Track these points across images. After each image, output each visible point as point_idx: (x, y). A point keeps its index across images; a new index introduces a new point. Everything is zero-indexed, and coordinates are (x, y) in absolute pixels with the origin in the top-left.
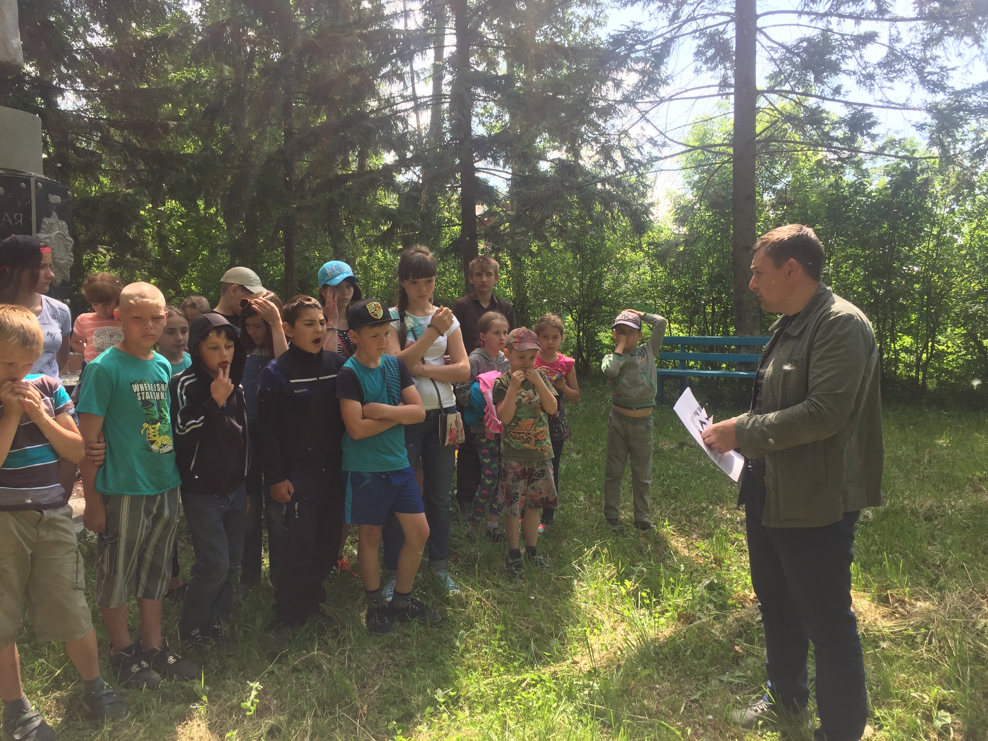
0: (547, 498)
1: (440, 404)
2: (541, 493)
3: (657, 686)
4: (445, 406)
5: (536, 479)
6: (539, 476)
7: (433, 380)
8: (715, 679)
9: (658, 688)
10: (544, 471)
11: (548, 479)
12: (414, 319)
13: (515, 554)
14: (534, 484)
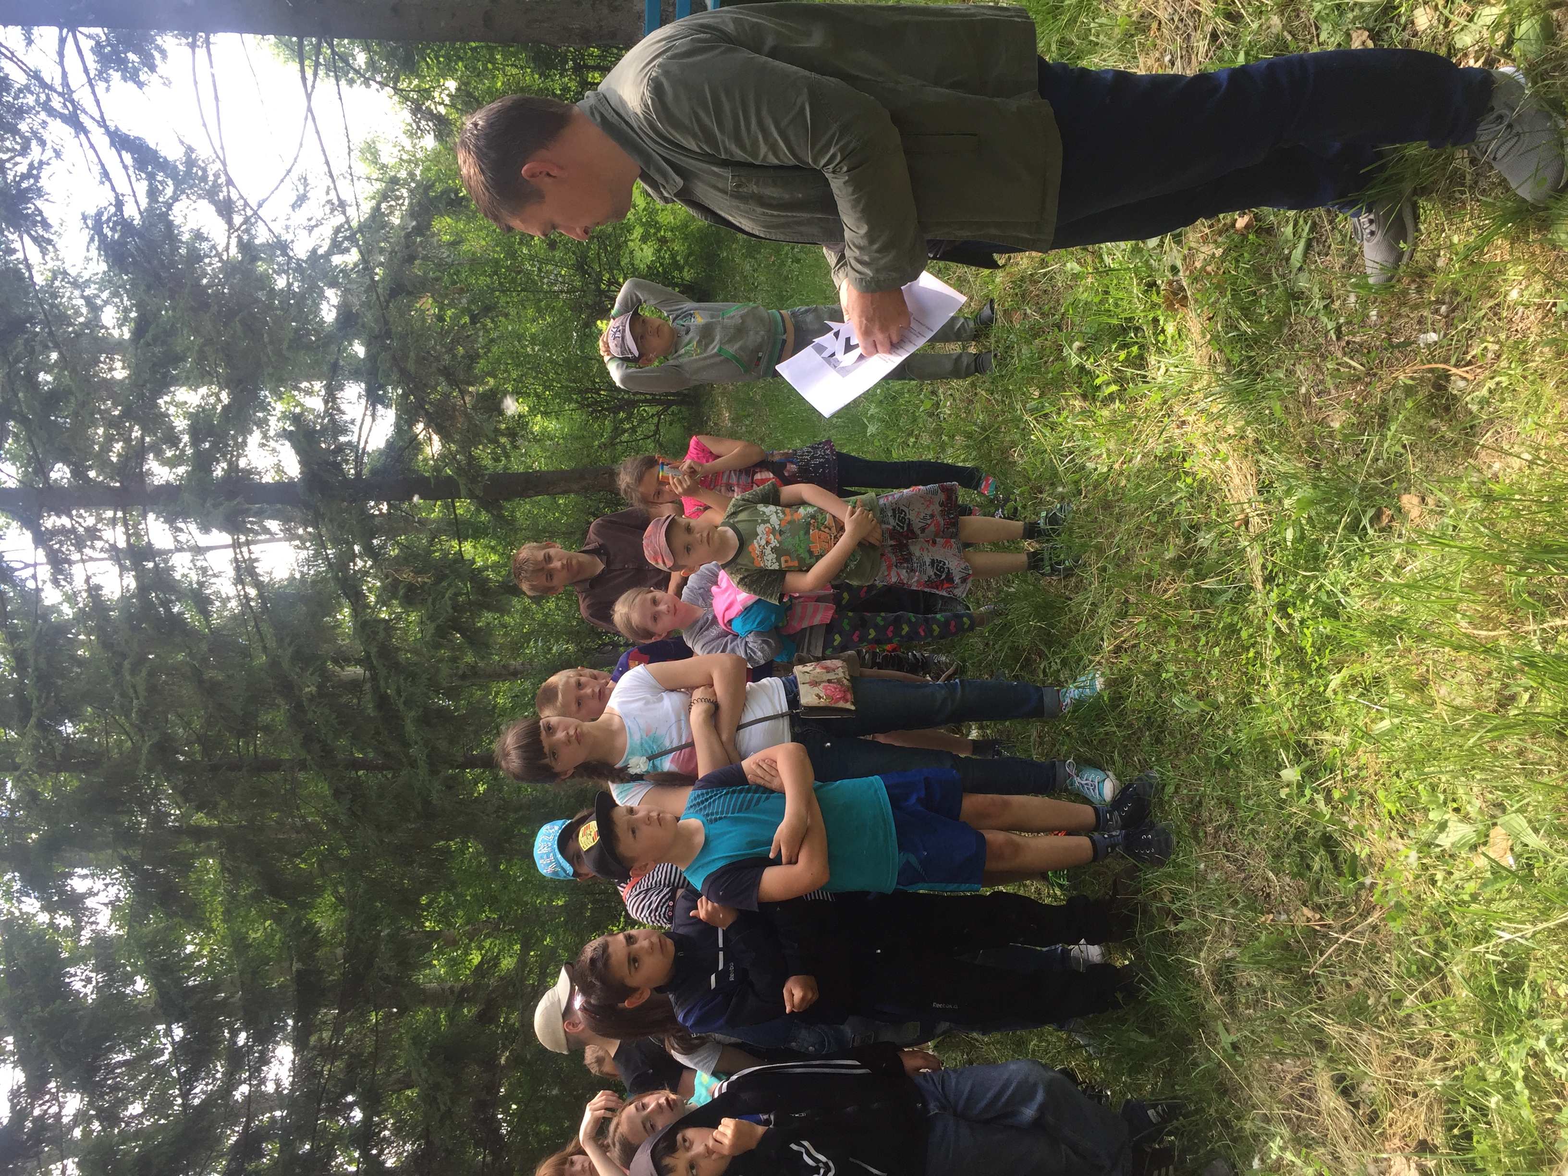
0: (941, 504)
1: (782, 715)
2: (932, 516)
3: (1303, 390)
4: (785, 707)
5: (909, 524)
6: (902, 521)
7: (740, 727)
8: (1297, 280)
9: (1308, 391)
10: (894, 510)
11: (909, 501)
12: (632, 753)
13: (1035, 561)
14: (917, 525)
